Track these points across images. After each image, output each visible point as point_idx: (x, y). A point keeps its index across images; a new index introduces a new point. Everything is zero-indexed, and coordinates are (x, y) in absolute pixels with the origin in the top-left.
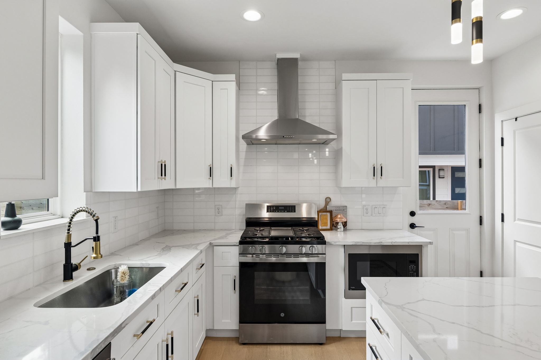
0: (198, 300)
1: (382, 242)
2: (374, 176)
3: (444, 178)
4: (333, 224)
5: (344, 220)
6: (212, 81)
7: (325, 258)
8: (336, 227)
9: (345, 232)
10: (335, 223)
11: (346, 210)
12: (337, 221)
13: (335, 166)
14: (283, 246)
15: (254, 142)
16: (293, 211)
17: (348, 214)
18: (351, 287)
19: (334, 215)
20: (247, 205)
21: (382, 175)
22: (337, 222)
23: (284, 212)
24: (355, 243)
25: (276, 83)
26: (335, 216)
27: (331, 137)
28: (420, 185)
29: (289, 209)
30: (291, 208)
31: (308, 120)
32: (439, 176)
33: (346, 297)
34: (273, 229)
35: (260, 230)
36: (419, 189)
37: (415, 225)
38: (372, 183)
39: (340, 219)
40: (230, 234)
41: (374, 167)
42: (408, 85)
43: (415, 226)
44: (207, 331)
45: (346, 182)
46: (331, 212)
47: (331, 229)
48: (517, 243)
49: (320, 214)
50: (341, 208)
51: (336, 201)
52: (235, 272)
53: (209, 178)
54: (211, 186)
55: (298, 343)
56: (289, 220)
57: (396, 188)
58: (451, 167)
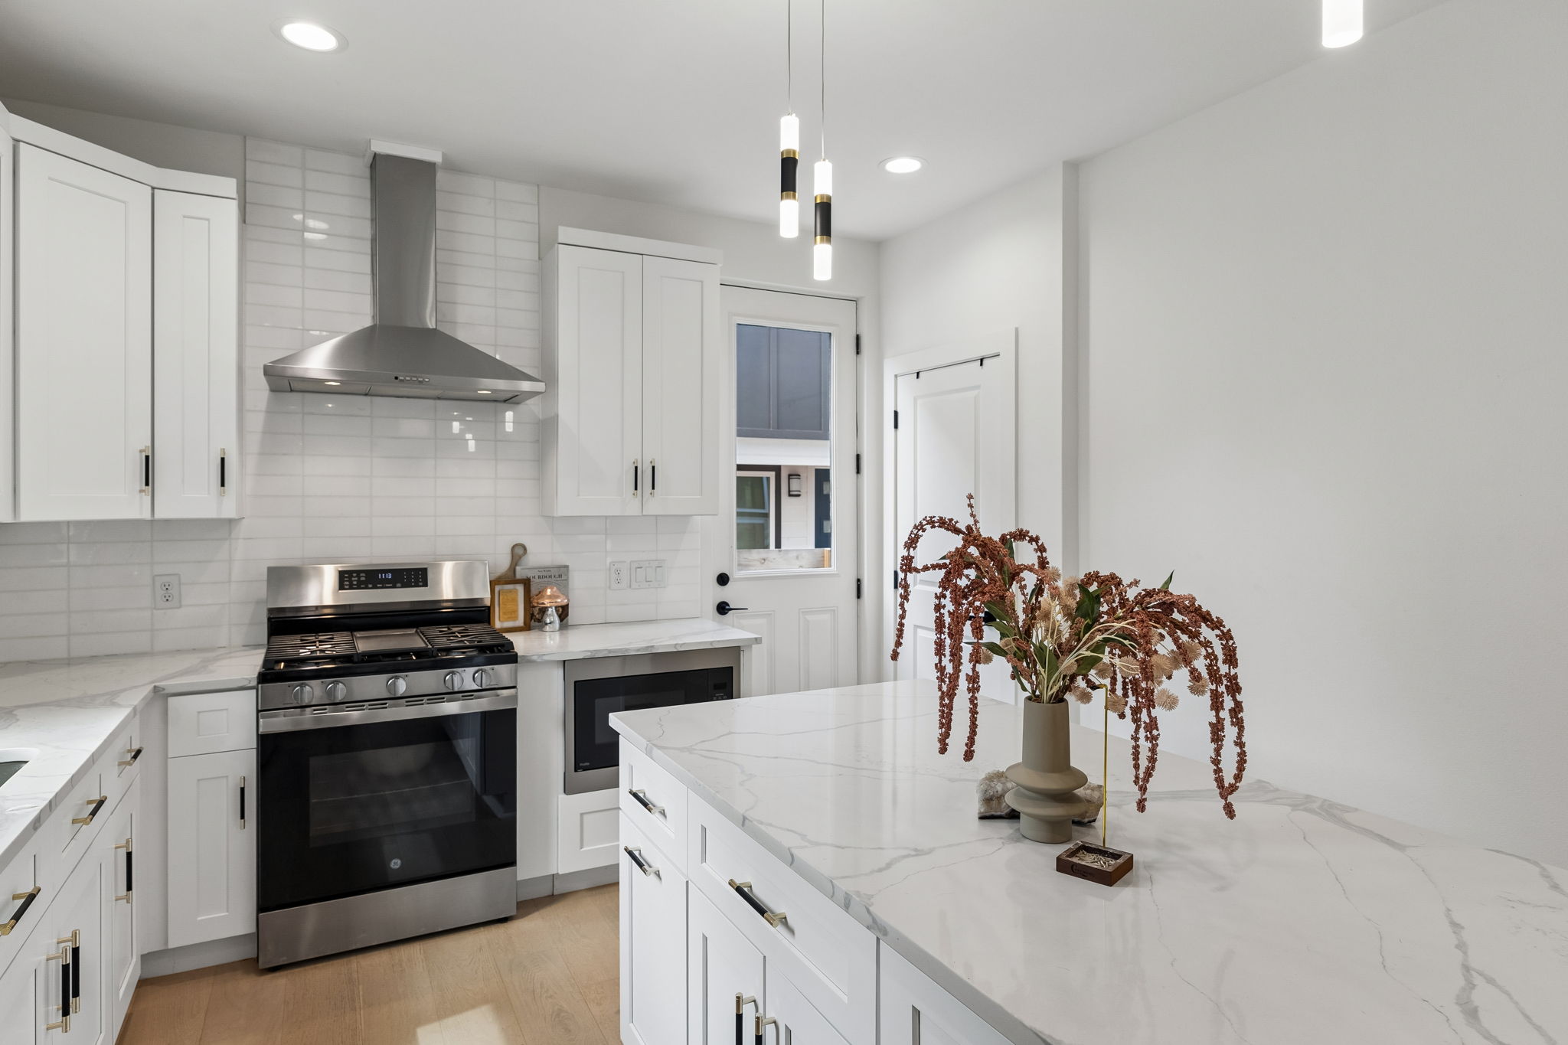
0: (129, 855)
1: (652, 646)
2: (636, 489)
3: (799, 495)
4: (532, 615)
5: (561, 601)
6: (153, 188)
7: (515, 698)
8: (539, 621)
9: (564, 632)
10: (536, 612)
11: (567, 574)
12: (543, 604)
13: (538, 461)
14: (397, 678)
15: (295, 385)
16: (421, 584)
17: (570, 586)
18: (581, 764)
19: (534, 590)
20: (271, 570)
21: (653, 488)
22: (543, 608)
23: (394, 587)
24: (590, 653)
25: (366, 219)
26: (537, 592)
27: (526, 386)
28: (739, 514)
29: (409, 578)
30: (417, 576)
31: (462, 336)
32: (789, 491)
33: (568, 790)
34: (358, 635)
35: (320, 641)
36: (738, 524)
37: (729, 605)
38: (631, 506)
39: (550, 598)
40: (216, 659)
41: (636, 468)
42: (713, 276)
43: (727, 607)
44: (145, 958)
45: (566, 505)
46: (526, 583)
47: (526, 627)
48: (919, 630)
49: (497, 588)
50: (554, 572)
51: (541, 554)
52: (244, 765)
53: (141, 491)
54: (147, 516)
55: (440, 930)
56: (407, 607)
57: (686, 517)
58: (817, 470)
